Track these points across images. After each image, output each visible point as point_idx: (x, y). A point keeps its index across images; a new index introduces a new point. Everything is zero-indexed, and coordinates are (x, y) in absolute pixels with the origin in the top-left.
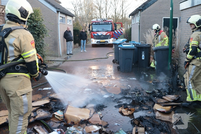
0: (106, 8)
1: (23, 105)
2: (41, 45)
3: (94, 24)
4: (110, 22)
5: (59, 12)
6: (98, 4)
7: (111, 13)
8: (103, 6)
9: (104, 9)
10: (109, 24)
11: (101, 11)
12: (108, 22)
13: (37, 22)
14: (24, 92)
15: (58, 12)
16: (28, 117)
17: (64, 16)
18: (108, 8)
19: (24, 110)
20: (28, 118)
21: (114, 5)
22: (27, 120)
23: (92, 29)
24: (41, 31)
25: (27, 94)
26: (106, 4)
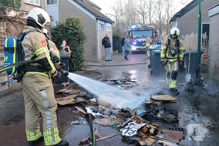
0: (150, 13)
1: (43, 100)
2: (81, 50)
3: (134, 31)
4: (151, 28)
5: (99, 20)
6: (141, 9)
7: (155, 19)
8: (146, 10)
9: (148, 14)
10: (150, 30)
11: (145, 16)
12: (149, 28)
13: (78, 29)
14: (41, 88)
15: (97, 19)
16: (56, 111)
17: (103, 23)
18: (152, 13)
19: (45, 104)
20: (55, 113)
21: (158, 9)
22: (55, 114)
23: (132, 35)
24: (81, 38)
25: (44, 89)
26: (150, 9)
